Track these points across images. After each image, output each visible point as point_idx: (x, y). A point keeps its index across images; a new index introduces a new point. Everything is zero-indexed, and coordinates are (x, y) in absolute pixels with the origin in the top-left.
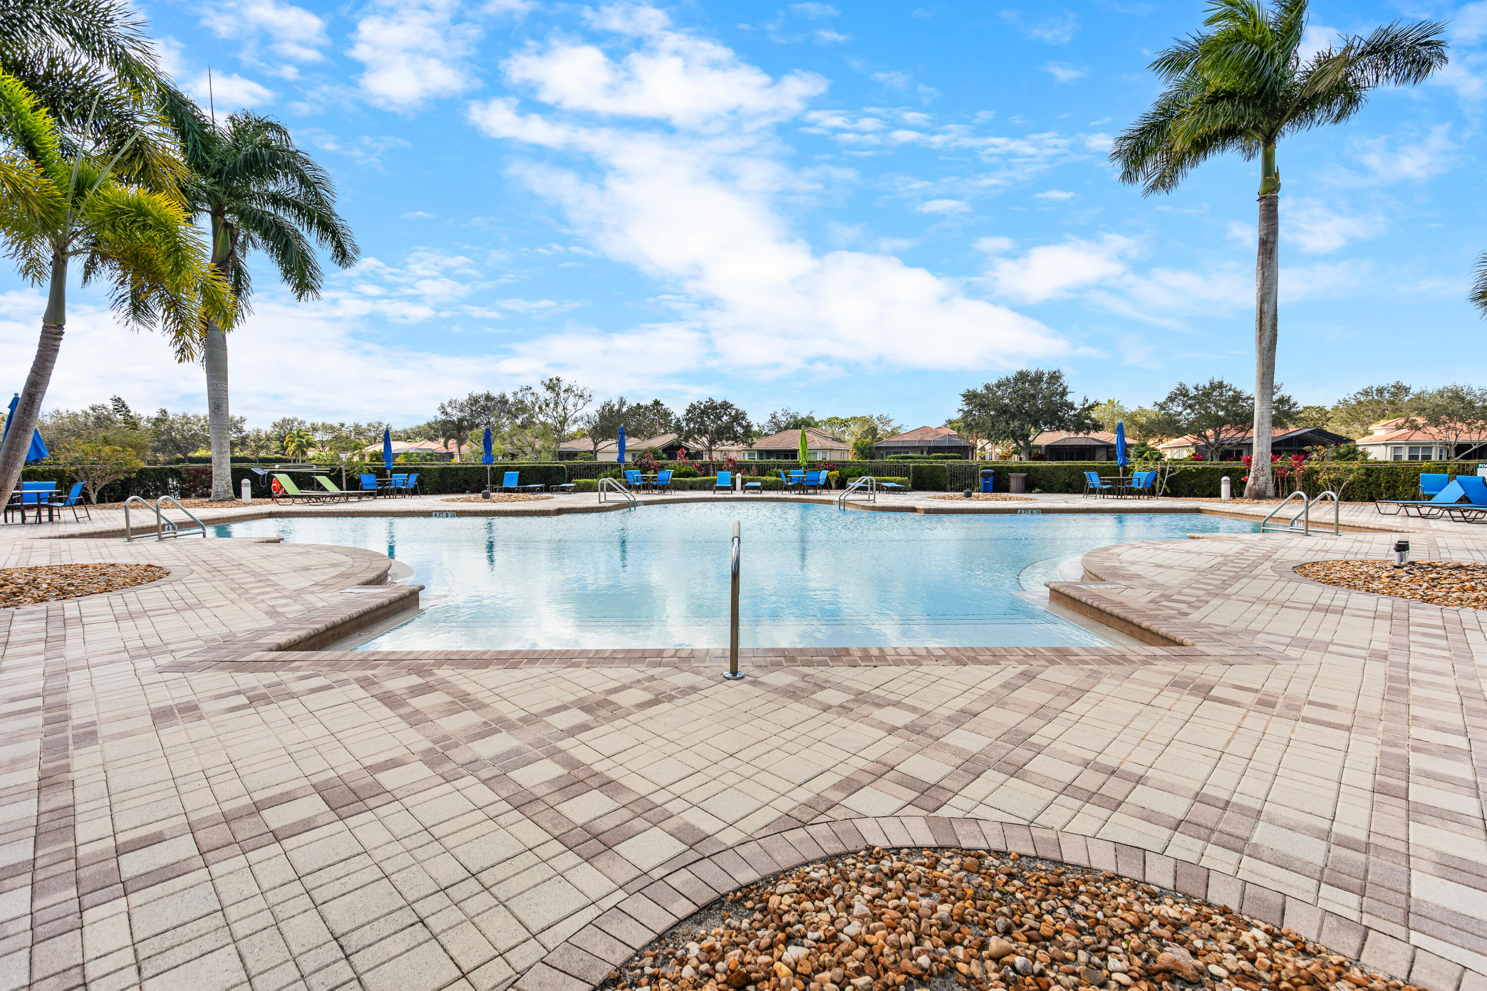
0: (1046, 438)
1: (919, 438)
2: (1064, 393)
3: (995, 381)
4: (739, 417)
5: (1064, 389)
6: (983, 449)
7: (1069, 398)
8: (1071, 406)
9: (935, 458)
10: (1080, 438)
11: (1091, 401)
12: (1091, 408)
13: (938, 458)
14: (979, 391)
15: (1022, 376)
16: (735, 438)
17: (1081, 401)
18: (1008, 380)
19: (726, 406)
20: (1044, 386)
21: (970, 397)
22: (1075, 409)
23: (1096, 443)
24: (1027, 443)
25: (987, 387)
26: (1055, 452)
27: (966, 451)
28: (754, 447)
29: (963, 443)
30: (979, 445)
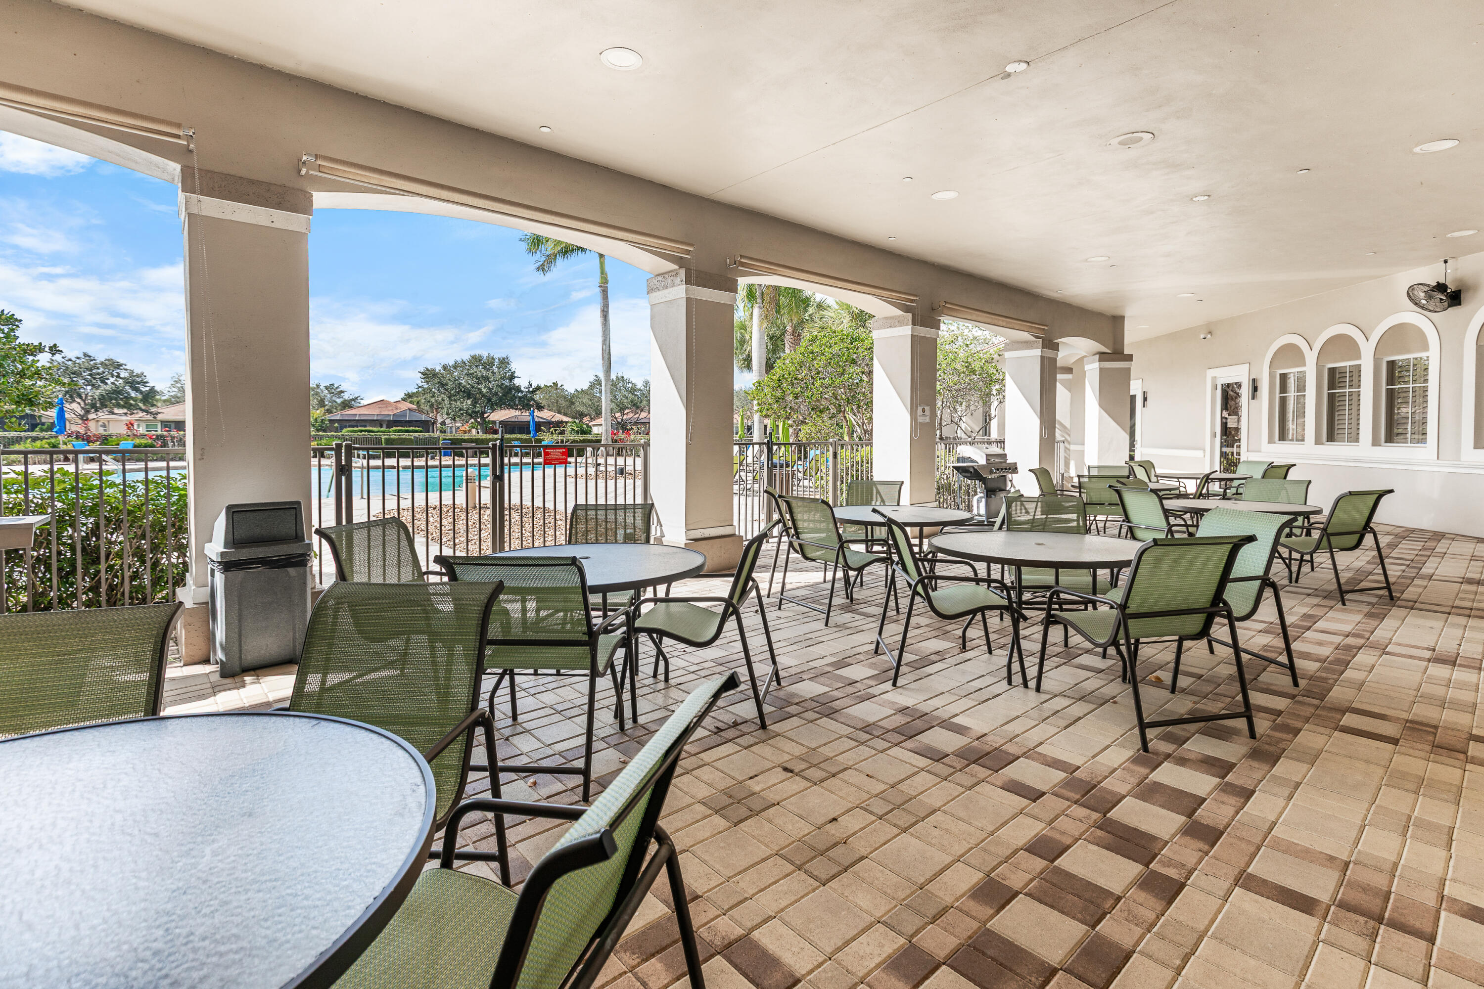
0: (499, 415)
1: (376, 412)
2: (512, 377)
3: (452, 363)
4: (135, 381)
5: (513, 373)
6: (443, 423)
7: (517, 382)
8: (518, 389)
9: (395, 431)
10: (524, 416)
11: (534, 385)
12: (534, 391)
13: (399, 431)
14: (437, 370)
15: (476, 360)
16: (129, 406)
17: (527, 384)
18: (464, 362)
19: (114, 365)
20: (496, 370)
21: (429, 375)
22: (522, 392)
23: (541, 420)
24: (483, 419)
25: (445, 367)
26: (510, 427)
27: (426, 426)
28: (160, 417)
29: (423, 417)
30: (440, 420)
